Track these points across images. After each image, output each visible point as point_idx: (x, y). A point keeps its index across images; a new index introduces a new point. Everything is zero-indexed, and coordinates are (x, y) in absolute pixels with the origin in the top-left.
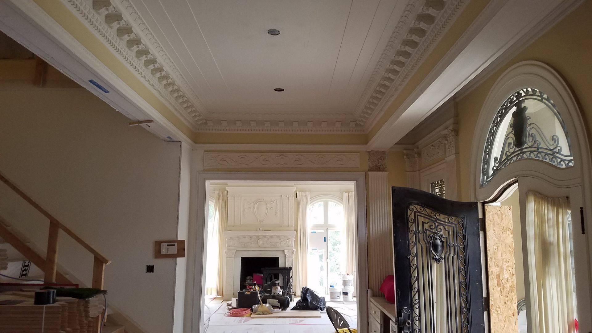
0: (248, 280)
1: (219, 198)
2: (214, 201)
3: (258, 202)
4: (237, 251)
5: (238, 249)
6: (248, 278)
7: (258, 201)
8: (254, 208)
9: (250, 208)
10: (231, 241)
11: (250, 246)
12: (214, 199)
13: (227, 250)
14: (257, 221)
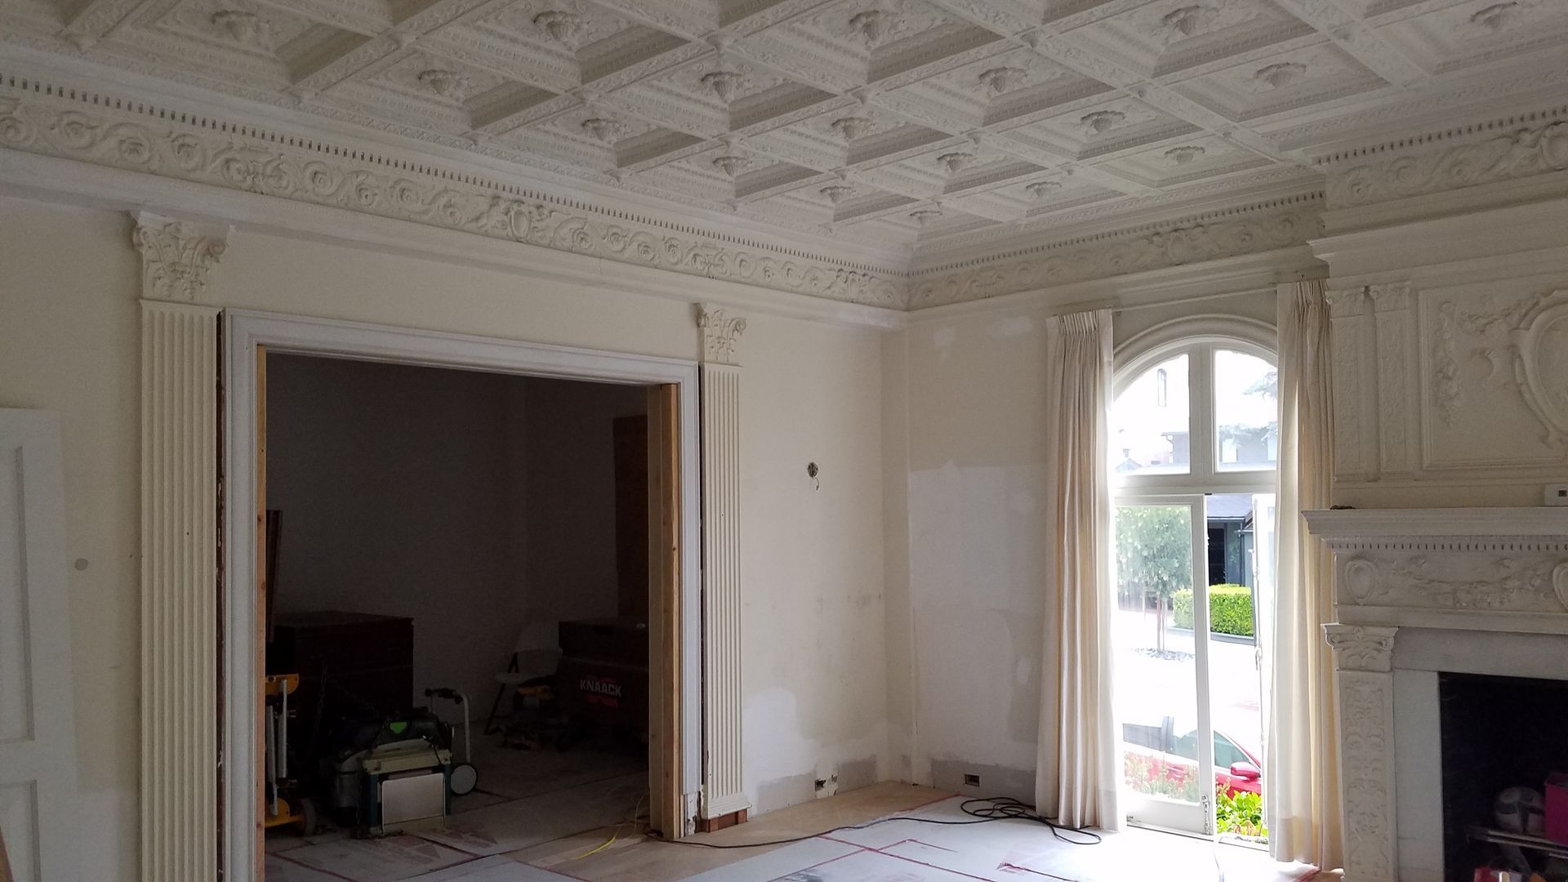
0: (1509, 809)
1: (1301, 318)
2: (1277, 342)
3: (1543, 310)
4: (1402, 630)
5: (1412, 621)
6: (1512, 797)
7: (1543, 302)
8: (1513, 352)
9: (1483, 353)
10: (1359, 570)
11: (1496, 605)
12: (1277, 329)
13: (1344, 622)
14: (1544, 439)
